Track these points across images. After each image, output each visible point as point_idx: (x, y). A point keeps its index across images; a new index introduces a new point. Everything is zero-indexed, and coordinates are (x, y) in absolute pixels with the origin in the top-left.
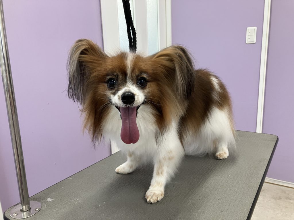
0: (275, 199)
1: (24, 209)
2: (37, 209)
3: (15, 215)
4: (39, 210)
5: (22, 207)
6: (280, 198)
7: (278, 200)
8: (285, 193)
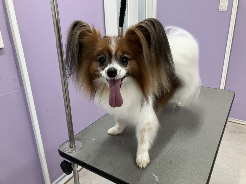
0: (231, 133)
1: (71, 146)
2: (80, 146)
3: (67, 150)
6: (235, 132)
7: (233, 134)
8: (239, 128)
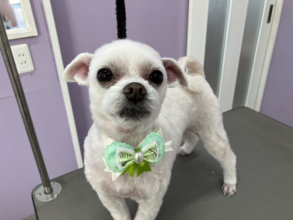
1: (47, 192)
2: (56, 195)
3: (39, 195)
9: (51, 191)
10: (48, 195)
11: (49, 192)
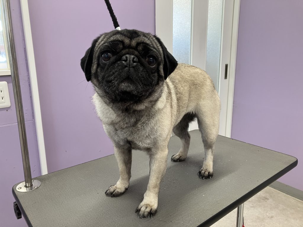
1: (28, 186)
2: (36, 187)
3: (20, 188)
4: (37, 188)
5: (26, 184)
9: (32, 185)
10: (28, 188)
11: (29, 186)
